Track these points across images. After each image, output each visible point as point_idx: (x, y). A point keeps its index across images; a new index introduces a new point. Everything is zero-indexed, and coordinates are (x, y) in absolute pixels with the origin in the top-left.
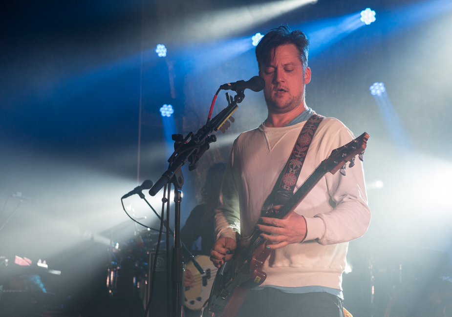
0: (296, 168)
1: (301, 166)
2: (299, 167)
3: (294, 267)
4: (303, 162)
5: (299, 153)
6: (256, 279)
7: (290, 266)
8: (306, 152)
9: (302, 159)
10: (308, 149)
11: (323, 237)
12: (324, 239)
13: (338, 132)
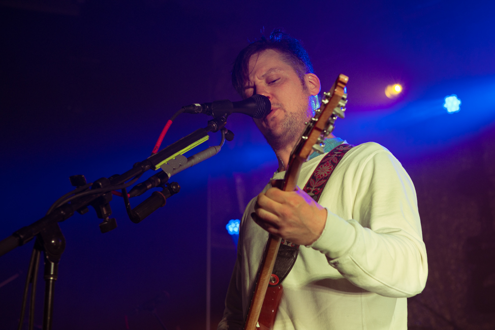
5: (313, 189)
11: (347, 252)
12: (348, 257)
13: (372, 156)
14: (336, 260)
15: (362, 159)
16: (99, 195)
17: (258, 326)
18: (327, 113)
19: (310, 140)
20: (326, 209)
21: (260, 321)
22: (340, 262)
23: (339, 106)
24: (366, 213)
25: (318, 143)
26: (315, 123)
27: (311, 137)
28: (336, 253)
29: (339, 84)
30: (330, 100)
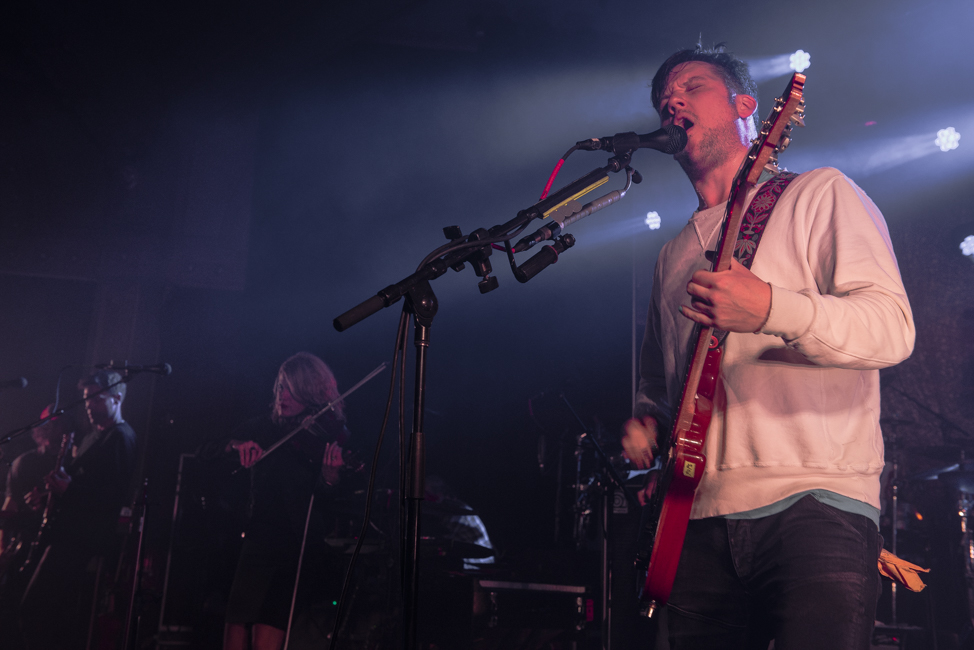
0: (746, 253)
1: (755, 251)
2: (750, 252)
3: (763, 467)
4: (757, 243)
5: (752, 226)
6: (686, 469)
7: (755, 465)
8: (764, 223)
9: (756, 237)
10: (768, 218)
11: (808, 330)
12: (810, 335)
13: (830, 182)
14: (795, 341)
15: (817, 187)
16: (476, 249)
17: (697, 397)
18: (780, 123)
19: (760, 159)
20: (769, 284)
21: (698, 392)
22: (801, 343)
23: (796, 113)
24: (829, 258)
25: (769, 162)
26: (766, 137)
27: (761, 155)
28: (794, 333)
29: (795, 85)
30: (784, 106)
